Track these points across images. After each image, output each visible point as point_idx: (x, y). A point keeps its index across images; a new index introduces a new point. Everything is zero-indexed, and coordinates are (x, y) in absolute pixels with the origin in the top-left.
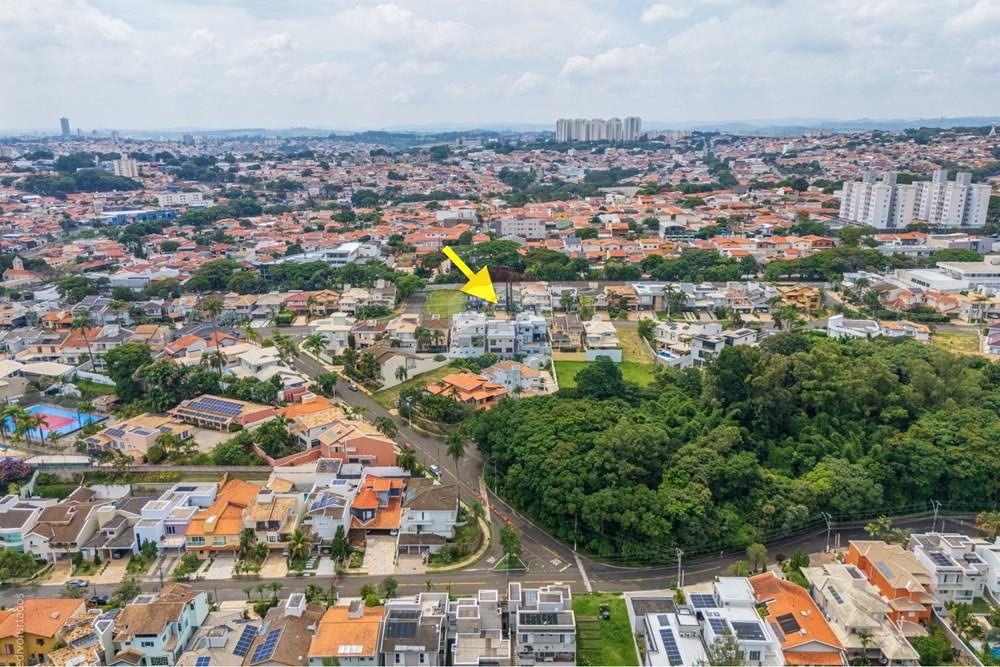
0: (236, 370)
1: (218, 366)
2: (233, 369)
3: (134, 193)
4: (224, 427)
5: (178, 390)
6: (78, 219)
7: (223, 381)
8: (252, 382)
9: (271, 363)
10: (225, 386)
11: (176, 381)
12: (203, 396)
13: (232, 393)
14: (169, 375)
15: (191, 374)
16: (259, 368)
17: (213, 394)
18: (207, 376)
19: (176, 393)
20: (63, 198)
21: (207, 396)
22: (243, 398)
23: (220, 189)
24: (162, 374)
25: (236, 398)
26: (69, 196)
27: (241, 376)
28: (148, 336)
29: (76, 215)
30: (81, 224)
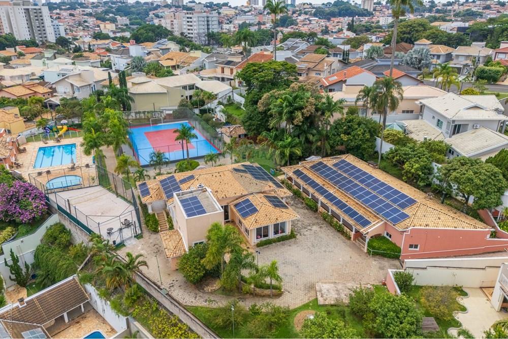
0: (410, 124)
1: (383, 112)
2: (406, 123)
3: (367, 18)
4: (359, 235)
5: (311, 137)
6: (332, 29)
7: (385, 138)
8: (440, 152)
9: (485, 123)
10: (385, 147)
11: (310, 121)
12: (343, 157)
13: (395, 166)
14: (301, 108)
15: (337, 116)
16: (457, 128)
17: (362, 158)
18: (359, 124)
19: (307, 141)
20: (329, 20)
21: (350, 159)
22: (412, 180)
23: (420, 17)
24: (290, 104)
25: (399, 177)
26: (332, 19)
27: (418, 137)
28: (311, 65)
29: (332, 27)
30: (332, 32)
